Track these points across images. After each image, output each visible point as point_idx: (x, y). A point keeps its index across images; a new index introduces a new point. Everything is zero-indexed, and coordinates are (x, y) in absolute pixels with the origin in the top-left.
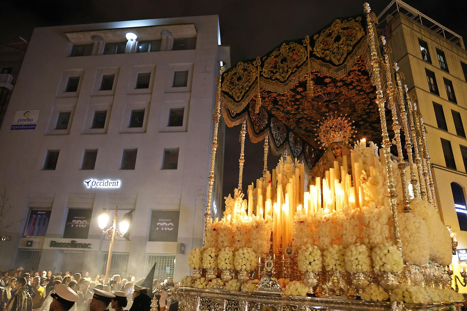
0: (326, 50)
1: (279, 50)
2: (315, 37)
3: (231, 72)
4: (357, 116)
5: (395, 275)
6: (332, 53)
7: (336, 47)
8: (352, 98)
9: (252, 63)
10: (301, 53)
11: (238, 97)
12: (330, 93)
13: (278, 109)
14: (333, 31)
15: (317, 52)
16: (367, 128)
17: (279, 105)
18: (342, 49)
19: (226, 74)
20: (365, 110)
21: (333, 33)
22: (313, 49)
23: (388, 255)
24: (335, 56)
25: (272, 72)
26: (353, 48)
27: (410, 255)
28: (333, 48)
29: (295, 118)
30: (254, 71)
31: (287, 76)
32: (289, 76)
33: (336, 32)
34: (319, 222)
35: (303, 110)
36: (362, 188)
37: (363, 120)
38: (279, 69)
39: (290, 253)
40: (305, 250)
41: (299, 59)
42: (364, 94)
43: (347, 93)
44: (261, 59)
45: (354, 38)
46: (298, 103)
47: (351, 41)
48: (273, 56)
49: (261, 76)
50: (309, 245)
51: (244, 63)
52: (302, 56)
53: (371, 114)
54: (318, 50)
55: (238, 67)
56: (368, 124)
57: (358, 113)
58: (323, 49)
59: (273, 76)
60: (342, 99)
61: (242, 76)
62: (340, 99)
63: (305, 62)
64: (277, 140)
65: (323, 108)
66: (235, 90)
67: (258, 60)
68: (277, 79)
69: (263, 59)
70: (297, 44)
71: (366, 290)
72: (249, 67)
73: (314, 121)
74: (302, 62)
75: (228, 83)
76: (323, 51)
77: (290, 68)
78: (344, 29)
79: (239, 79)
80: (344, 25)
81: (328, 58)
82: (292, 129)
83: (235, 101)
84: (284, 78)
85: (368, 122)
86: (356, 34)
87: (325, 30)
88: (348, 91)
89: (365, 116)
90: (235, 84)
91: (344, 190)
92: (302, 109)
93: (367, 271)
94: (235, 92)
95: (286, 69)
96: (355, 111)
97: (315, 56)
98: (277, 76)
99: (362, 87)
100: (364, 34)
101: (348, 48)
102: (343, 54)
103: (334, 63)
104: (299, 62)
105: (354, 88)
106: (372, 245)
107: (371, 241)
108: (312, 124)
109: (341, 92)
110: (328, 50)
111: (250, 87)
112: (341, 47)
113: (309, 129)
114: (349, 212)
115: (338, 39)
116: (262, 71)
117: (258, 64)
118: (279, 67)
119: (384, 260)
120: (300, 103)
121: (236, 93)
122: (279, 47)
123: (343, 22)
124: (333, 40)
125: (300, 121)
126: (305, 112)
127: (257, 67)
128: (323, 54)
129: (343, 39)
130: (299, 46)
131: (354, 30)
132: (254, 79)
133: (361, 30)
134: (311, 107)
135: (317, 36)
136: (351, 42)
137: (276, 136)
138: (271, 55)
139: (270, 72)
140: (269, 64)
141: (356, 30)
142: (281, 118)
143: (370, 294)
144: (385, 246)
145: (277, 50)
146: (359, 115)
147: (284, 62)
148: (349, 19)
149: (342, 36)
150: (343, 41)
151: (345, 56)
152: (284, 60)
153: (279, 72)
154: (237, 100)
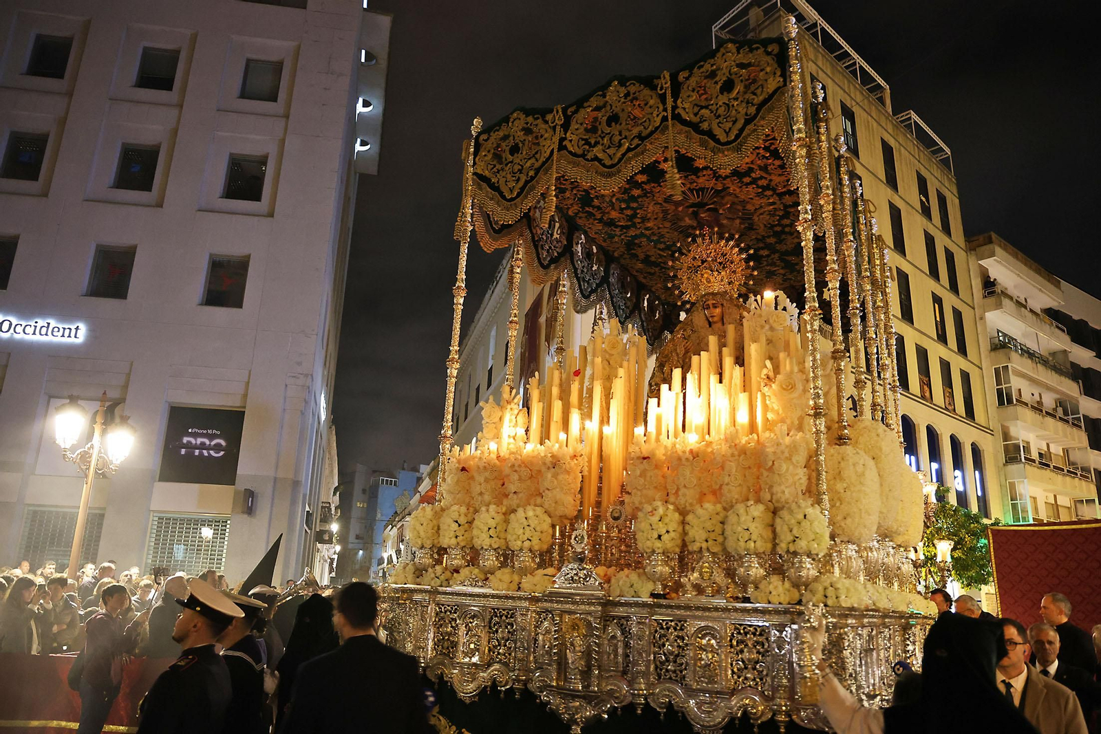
0: (702, 107)
1: (604, 96)
2: (681, 77)
3: (496, 133)
4: (756, 238)
5: (813, 560)
6: (715, 115)
7: (724, 103)
8: (748, 202)
9: (543, 117)
10: (650, 107)
11: (511, 190)
12: (702, 189)
13: (591, 214)
14: (718, 69)
15: (684, 109)
16: (773, 264)
17: (594, 207)
18: (736, 110)
19: (484, 137)
20: (772, 226)
21: (719, 73)
22: (675, 101)
23: (805, 524)
24: (720, 123)
25: (587, 142)
26: (758, 110)
27: (843, 525)
28: (717, 104)
29: (626, 236)
30: (546, 135)
31: (619, 155)
32: (624, 155)
33: (724, 71)
34: (679, 459)
35: (644, 219)
36: (764, 396)
37: (768, 246)
38: (603, 138)
39: (616, 519)
40: (652, 512)
41: (645, 121)
42: (772, 196)
43: (738, 190)
44: (564, 111)
45: (760, 89)
46: (635, 205)
47: (754, 94)
48: (590, 106)
49: (562, 147)
50: (659, 503)
51: (526, 117)
52: (652, 114)
53: (783, 236)
54: (686, 106)
55: (513, 122)
56: (777, 256)
57: (758, 233)
58: (696, 105)
59: (588, 151)
60: (726, 204)
61: (521, 145)
62: (724, 202)
63: (657, 128)
64: (584, 280)
65: (687, 219)
66: (504, 174)
67: (557, 112)
68: (596, 159)
69: (569, 110)
70: (642, 87)
71: (762, 586)
72: (537, 125)
73: (665, 243)
74: (651, 127)
75: (490, 156)
76: (696, 109)
77: (626, 138)
78: (741, 66)
79: (515, 150)
80: (743, 58)
81: (705, 126)
82: (617, 258)
83: (504, 197)
84: (611, 159)
85: (777, 251)
86: (766, 80)
87: (702, 63)
88: (741, 187)
89: (772, 240)
90: (504, 160)
91: (727, 397)
92: (642, 218)
93: (764, 553)
94: (505, 179)
95: (617, 139)
96: (751, 228)
97: (677, 117)
98: (597, 151)
99: (771, 180)
100: (781, 84)
101: (747, 108)
102: (736, 120)
103: (717, 137)
104: (645, 128)
105: (754, 181)
106: (776, 505)
107: (774, 497)
108: (659, 249)
109: (725, 189)
110: (706, 107)
111: (537, 171)
112: (733, 105)
113: (653, 259)
114: (737, 441)
115: (728, 86)
116: (565, 139)
117: (556, 121)
118: (603, 132)
119: (795, 532)
120: (639, 205)
121: (506, 181)
122: (604, 88)
123: (741, 51)
124: (718, 87)
125: (636, 241)
126: (649, 225)
127: (554, 128)
128: (696, 115)
129: (739, 88)
130: (647, 92)
131: (762, 70)
132: (547, 155)
133: (775, 74)
134: (661, 215)
135: (686, 74)
136: (754, 97)
137: (582, 271)
138: (585, 105)
139: (583, 142)
140: (581, 124)
141: (767, 73)
142: (596, 233)
143: (768, 592)
144: (799, 507)
145: (601, 96)
146: (759, 237)
147: (613, 123)
148: (754, 46)
149: (737, 81)
150: (738, 92)
151: (739, 125)
152: (614, 119)
153: (602, 145)
154: (509, 196)
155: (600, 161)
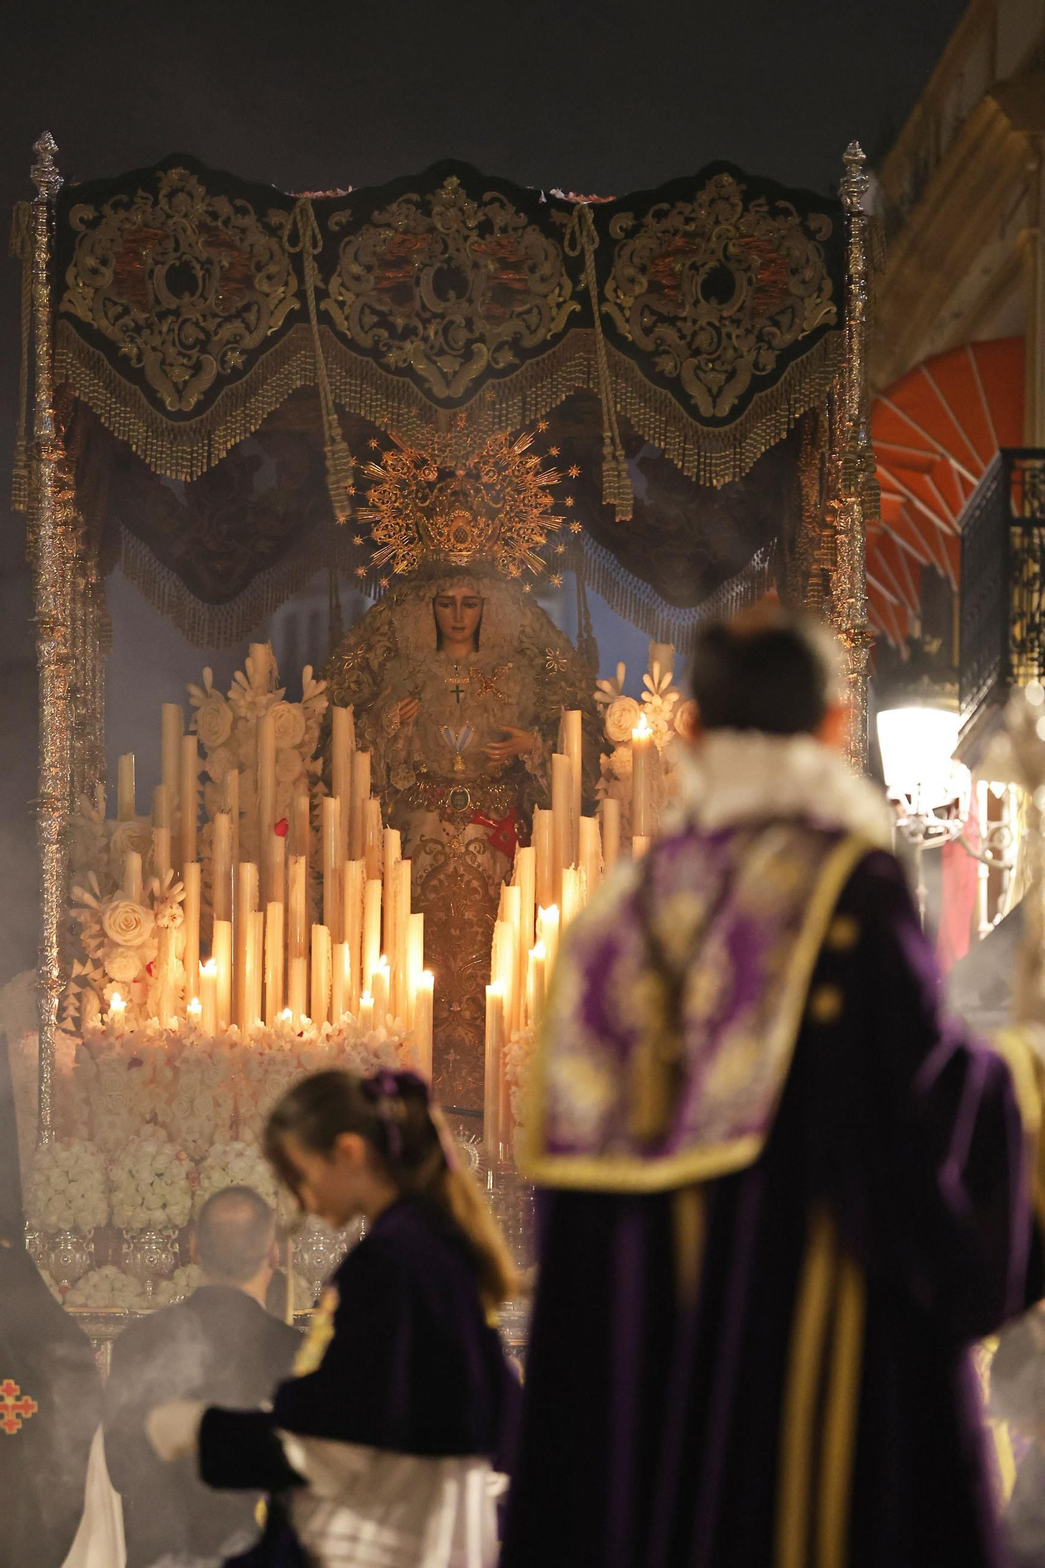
0: (662, 318)
1: (426, 209)
2: (617, 224)
3: (123, 213)
6: (689, 344)
7: (710, 324)
10: (543, 279)
11: (180, 391)
14: (701, 234)
15: (621, 308)
18: (735, 349)
19: (81, 212)
21: (702, 245)
24: (698, 367)
26: (781, 364)
28: (695, 322)
31: (467, 379)
32: (480, 381)
33: (714, 243)
38: (425, 322)
41: (529, 311)
44: (321, 216)
45: (789, 314)
47: (776, 324)
48: (388, 225)
51: (211, 194)
52: (545, 296)
54: (627, 301)
55: (170, 196)
58: (647, 306)
59: (389, 346)
61: (200, 273)
63: (557, 337)
66: (157, 341)
68: (409, 371)
69: (335, 216)
70: (523, 219)
72: (243, 229)
74: (543, 330)
76: (648, 320)
77: (482, 339)
78: (751, 244)
79: (181, 279)
80: (755, 224)
81: (667, 365)
83: (159, 405)
84: (448, 385)
86: (802, 299)
87: (665, 206)
90: (151, 299)
94: (159, 355)
95: (460, 334)
97: (607, 325)
98: (412, 353)
100: (835, 320)
101: (759, 348)
102: (734, 372)
103: (693, 401)
104: (530, 328)
110: (672, 321)
111: (252, 356)
112: (729, 336)
115: (720, 285)
116: (325, 295)
117: (304, 241)
118: (425, 307)
121: (163, 362)
122: (424, 186)
123: (753, 207)
124: (700, 280)
127: (297, 261)
128: (647, 331)
129: (743, 296)
130: (535, 236)
131: (794, 271)
132: (277, 321)
133: (821, 289)
135: (629, 221)
136: (776, 330)
138: (379, 217)
139: (375, 319)
140: (368, 266)
141: (805, 281)
145: (417, 205)
147: (452, 294)
148: (782, 204)
149: (741, 278)
150: (741, 308)
151: (742, 384)
152: (451, 281)
153: (425, 339)
154: (171, 404)
155: (419, 381)
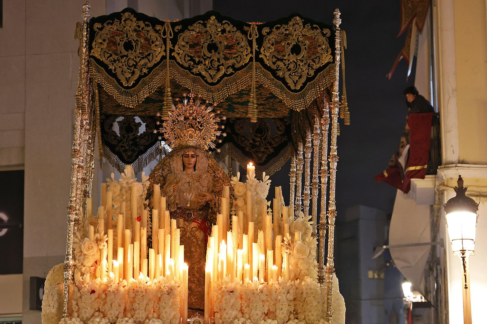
0: (279, 59)
1: (205, 25)
2: (265, 31)
3: (110, 25)
6: (287, 67)
7: (293, 61)
9: (154, 26)
10: (242, 47)
11: (128, 80)
14: (291, 34)
15: (266, 56)
18: (301, 69)
19: (97, 25)
21: (291, 38)
22: (259, 48)
24: (290, 74)
25: (192, 59)
26: (316, 74)
28: (289, 61)
30: (158, 43)
31: (218, 77)
32: (222, 78)
33: (294, 37)
38: (205, 59)
41: (237, 57)
44: (173, 26)
45: (318, 59)
47: (314, 61)
48: (193, 30)
49: (172, 57)
51: (138, 20)
52: (242, 52)
54: (268, 54)
55: (125, 21)
58: (274, 56)
59: (193, 67)
61: (134, 44)
63: (246, 65)
66: (120, 65)
67: (167, 26)
68: (200, 74)
70: (235, 29)
72: (148, 31)
74: (242, 62)
75: (105, 45)
76: (274, 60)
77: (222, 65)
78: (306, 38)
79: (128, 46)
80: (307, 32)
81: (280, 74)
83: (121, 84)
84: (212, 79)
86: (322, 54)
87: (279, 26)
94: (121, 69)
95: (216, 63)
97: (261, 61)
98: (201, 69)
100: (332, 61)
101: (309, 69)
102: (301, 76)
103: (289, 85)
104: (237, 61)
110: (282, 60)
111: (150, 70)
112: (299, 65)
115: (296, 50)
116: (174, 51)
117: (167, 34)
118: (205, 55)
121: (122, 71)
123: (306, 27)
124: (290, 48)
127: (165, 40)
128: (274, 63)
129: (304, 53)
130: (239, 34)
131: (319, 46)
132: (158, 59)
133: (327, 51)
135: (267, 29)
136: (314, 63)
138: (190, 28)
139: (189, 58)
140: (186, 42)
141: (322, 49)
145: (202, 24)
147: (213, 51)
148: (315, 26)
149: (303, 48)
150: (303, 57)
151: (303, 80)
152: (213, 47)
153: (205, 65)
154: (125, 84)
155: (203, 77)
